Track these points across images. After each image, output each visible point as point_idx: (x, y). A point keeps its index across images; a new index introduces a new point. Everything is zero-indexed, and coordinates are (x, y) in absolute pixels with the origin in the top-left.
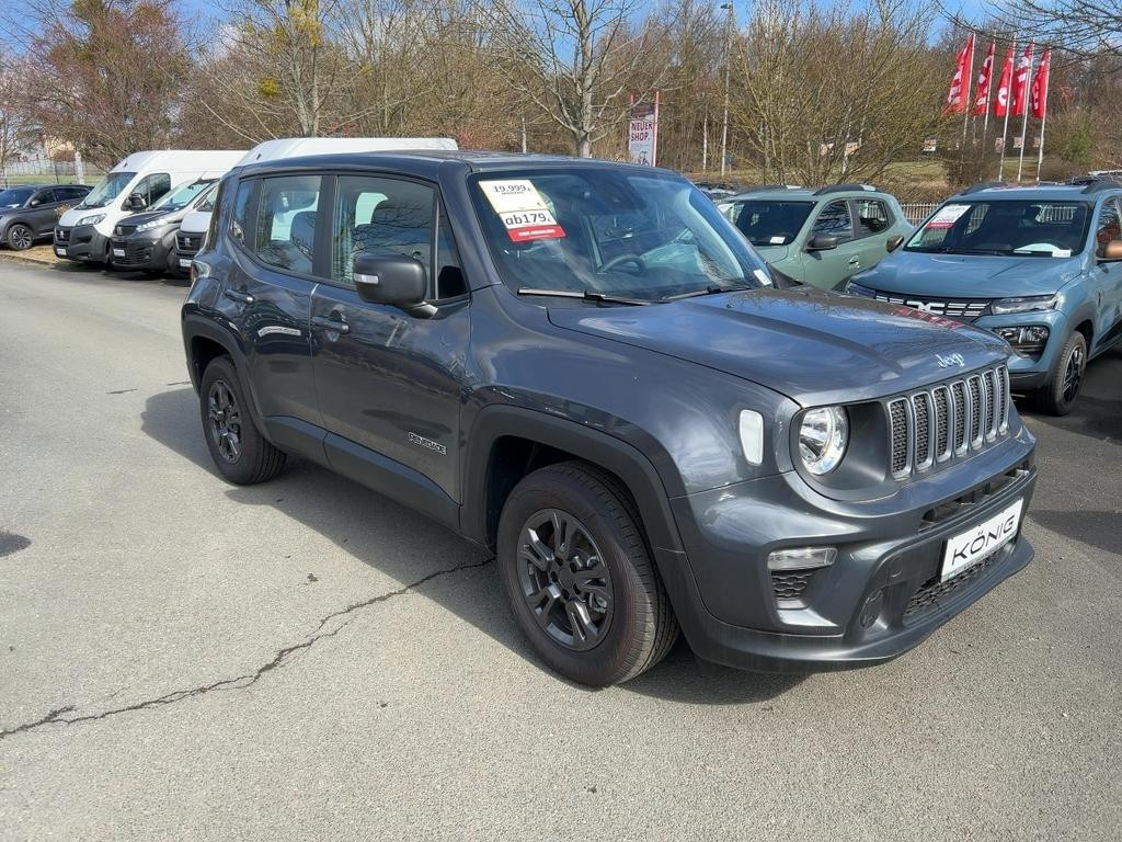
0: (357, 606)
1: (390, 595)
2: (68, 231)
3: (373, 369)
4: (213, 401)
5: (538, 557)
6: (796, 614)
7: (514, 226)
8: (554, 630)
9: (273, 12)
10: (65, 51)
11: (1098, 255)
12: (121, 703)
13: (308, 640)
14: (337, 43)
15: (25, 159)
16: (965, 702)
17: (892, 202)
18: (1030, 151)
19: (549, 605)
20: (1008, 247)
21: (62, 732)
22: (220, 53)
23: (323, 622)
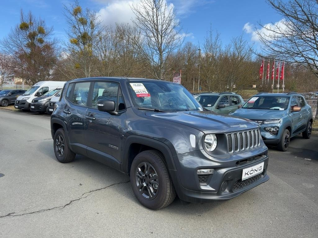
0: (92, 191)
1: (101, 189)
2: (19, 101)
3: (102, 133)
4: (57, 140)
5: (141, 175)
6: (205, 187)
7: (138, 93)
8: (144, 195)
9: (80, 47)
10: (23, 55)
11: (291, 110)
12: (27, 212)
13: (79, 199)
14: (96, 55)
15: (8, 83)
16: (251, 215)
17: (240, 97)
18: (281, 88)
19: (143, 188)
20: (269, 108)
21: (11, 218)
22: (65, 57)
23: (83, 195)
